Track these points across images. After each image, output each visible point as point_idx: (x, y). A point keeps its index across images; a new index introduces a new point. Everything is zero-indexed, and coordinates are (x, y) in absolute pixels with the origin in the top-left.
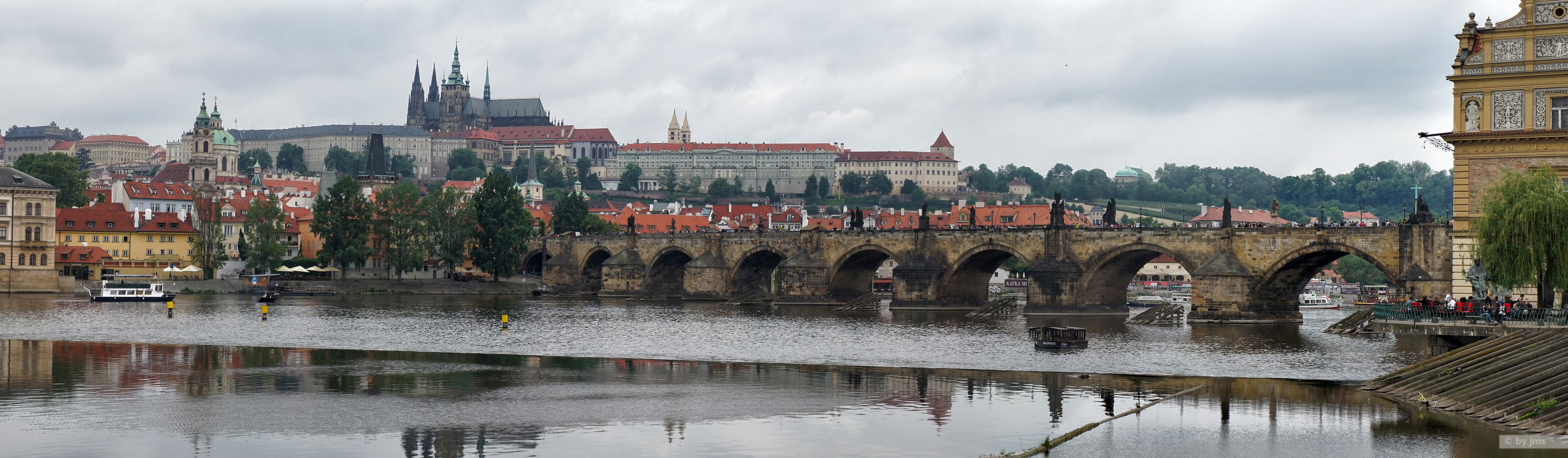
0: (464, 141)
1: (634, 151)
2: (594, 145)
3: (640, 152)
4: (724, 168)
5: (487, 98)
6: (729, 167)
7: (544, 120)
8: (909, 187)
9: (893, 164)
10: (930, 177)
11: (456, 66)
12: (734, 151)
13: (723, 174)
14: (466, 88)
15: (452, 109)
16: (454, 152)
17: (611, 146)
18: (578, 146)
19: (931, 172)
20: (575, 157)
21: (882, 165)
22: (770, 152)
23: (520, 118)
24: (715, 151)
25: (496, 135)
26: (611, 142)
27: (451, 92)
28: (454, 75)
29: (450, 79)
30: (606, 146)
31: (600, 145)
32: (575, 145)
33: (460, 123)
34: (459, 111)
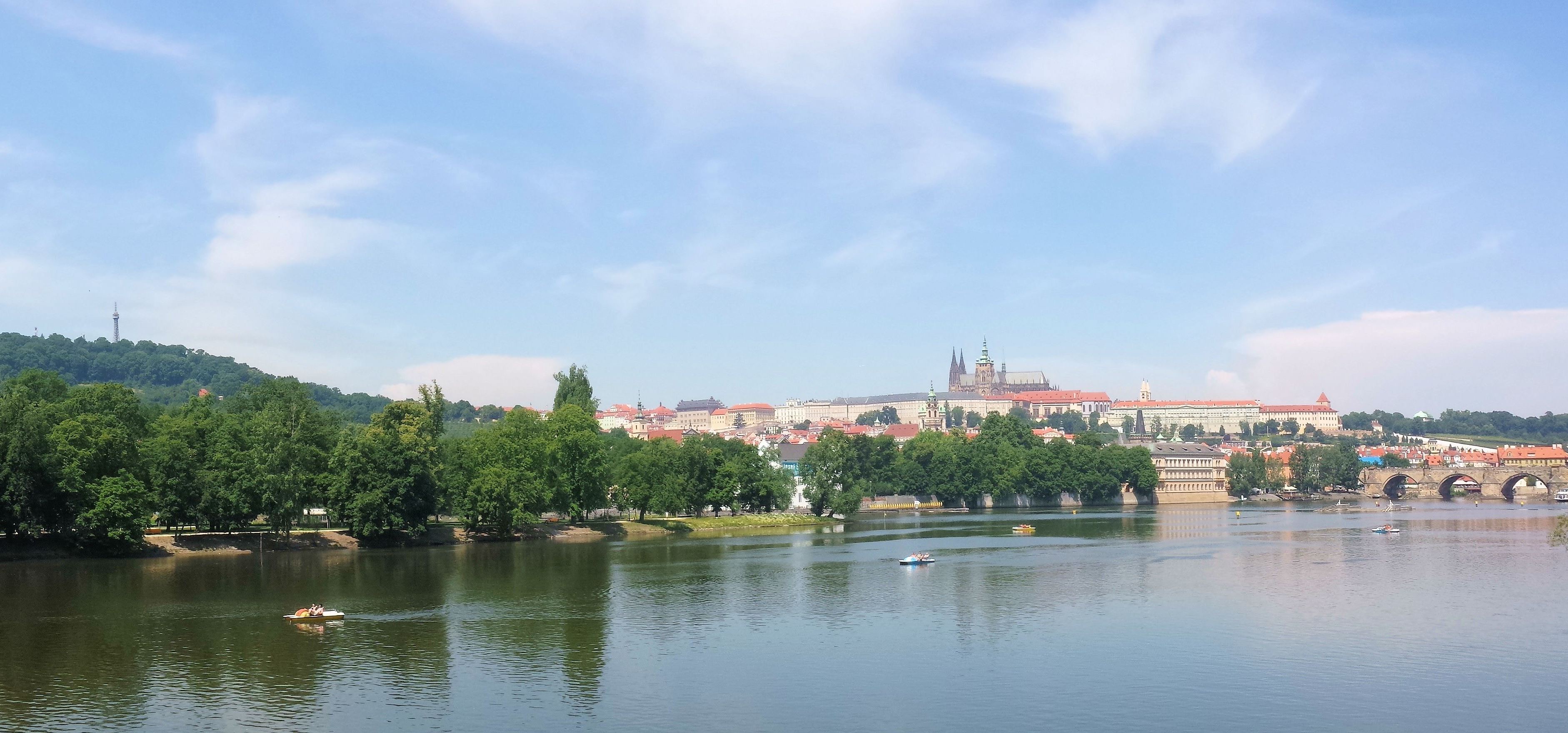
0: (1007, 402)
1: (1126, 407)
2: (1097, 403)
3: (1130, 408)
4: (1190, 417)
5: (1003, 372)
6: (1194, 417)
7: (1046, 386)
8: (1310, 428)
9: (1298, 413)
10: (1322, 422)
11: (985, 351)
13: (1191, 421)
14: (991, 364)
15: (983, 379)
17: (1109, 404)
18: (1087, 404)
19: (1322, 418)
20: (1084, 411)
21: (1291, 414)
22: (1214, 406)
24: (1181, 406)
25: (1027, 397)
26: (1109, 401)
27: (982, 368)
28: (985, 357)
29: (981, 359)
30: (1105, 403)
31: (1101, 403)
32: (1084, 403)
33: (991, 389)
34: (990, 380)
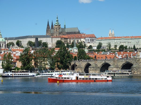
0: (60, 38)
1: (100, 39)
2: (91, 38)
3: (102, 40)
4: (123, 43)
5: (65, 28)
6: (124, 42)
7: (79, 33)
12: (125, 38)
13: (122, 44)
14: (60, 25)
16: (57, 41)
17: (95, 38)
18: (87, 39)
20: (86, 41)
22: (134, 38)
23: (73, 32)
24: (120, 39)
25: (67, 37)
26: (95, 37)
27: (56, 27)
28: (57, 23)
29: (56, 24)
30: (94, 38)
31: (92, 38)
32: (86, 38)
33: (59, 34)
34: (58, 31)
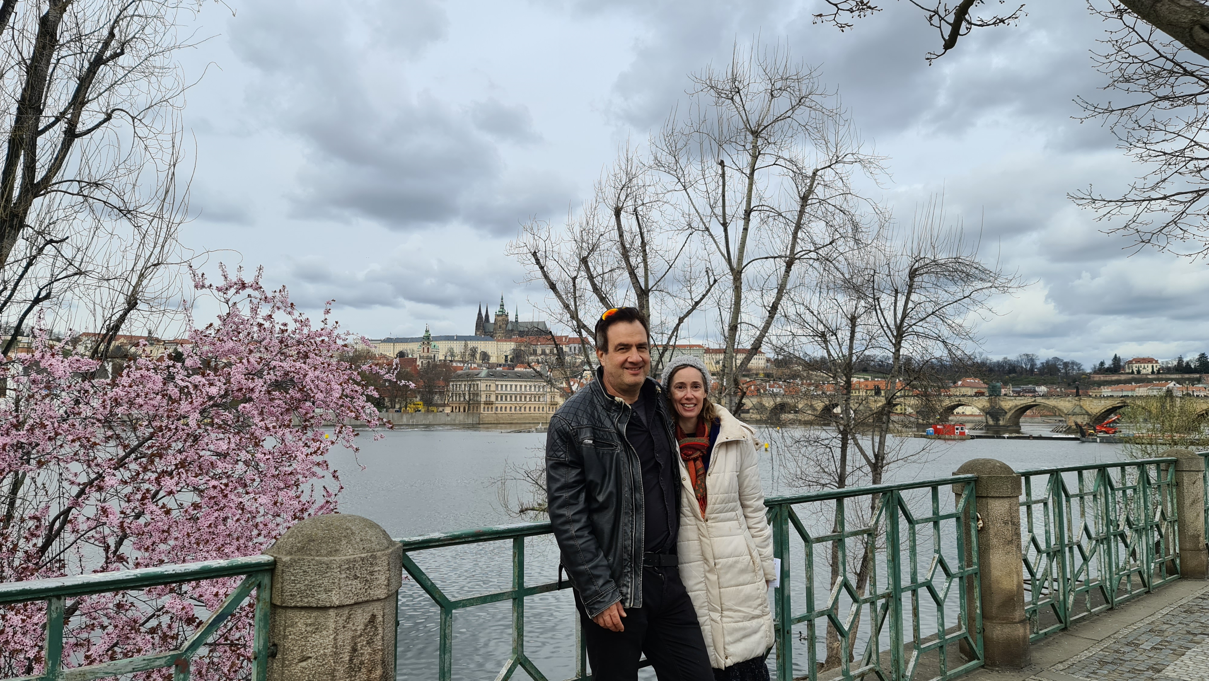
0: (513, 343)
5: (516, 321)
10: (753, 361)
11: (502, 305)
14: (507, 316)
15: (500, 327)
18: (572, 346)
20: (570, 351)
23: (537, 331)
25: (529, 340)
27: (500, 318)
28: (502, 310)
29: (500, 312)
31: (584, 345)
33: (505, 334)
34: (506, 327)
